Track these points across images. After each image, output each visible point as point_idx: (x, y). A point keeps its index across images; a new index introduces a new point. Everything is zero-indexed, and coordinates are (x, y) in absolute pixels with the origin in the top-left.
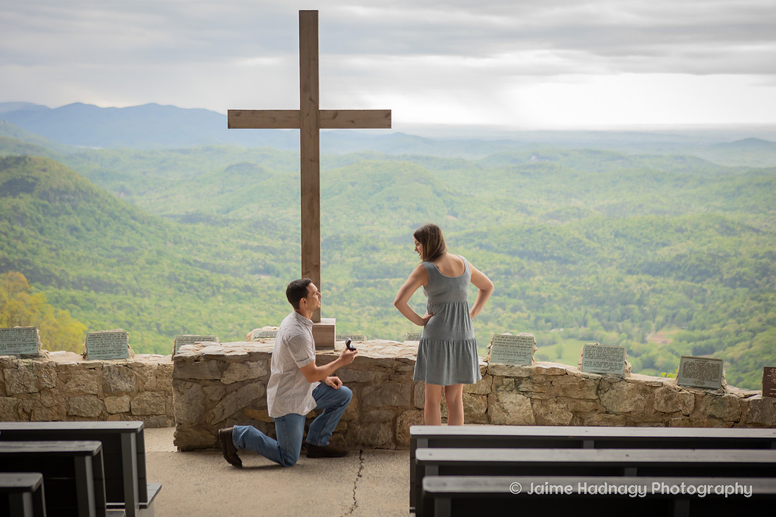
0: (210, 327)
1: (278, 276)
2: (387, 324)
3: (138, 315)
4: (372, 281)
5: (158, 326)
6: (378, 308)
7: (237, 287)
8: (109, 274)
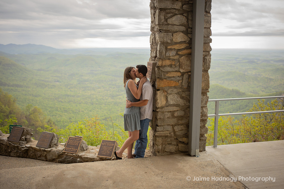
0: (45, 94)
1: (60, 82)
2: (86, 92)
3: (28, 92)
4: (82, 83)
5: (33, 95)
6: (84, 89)
7: (51, 85)
8: (20, 83)
